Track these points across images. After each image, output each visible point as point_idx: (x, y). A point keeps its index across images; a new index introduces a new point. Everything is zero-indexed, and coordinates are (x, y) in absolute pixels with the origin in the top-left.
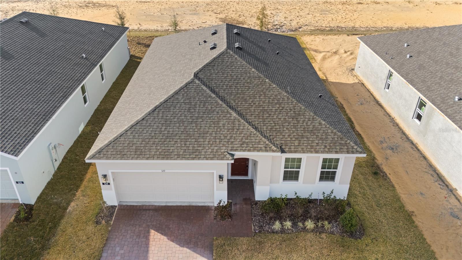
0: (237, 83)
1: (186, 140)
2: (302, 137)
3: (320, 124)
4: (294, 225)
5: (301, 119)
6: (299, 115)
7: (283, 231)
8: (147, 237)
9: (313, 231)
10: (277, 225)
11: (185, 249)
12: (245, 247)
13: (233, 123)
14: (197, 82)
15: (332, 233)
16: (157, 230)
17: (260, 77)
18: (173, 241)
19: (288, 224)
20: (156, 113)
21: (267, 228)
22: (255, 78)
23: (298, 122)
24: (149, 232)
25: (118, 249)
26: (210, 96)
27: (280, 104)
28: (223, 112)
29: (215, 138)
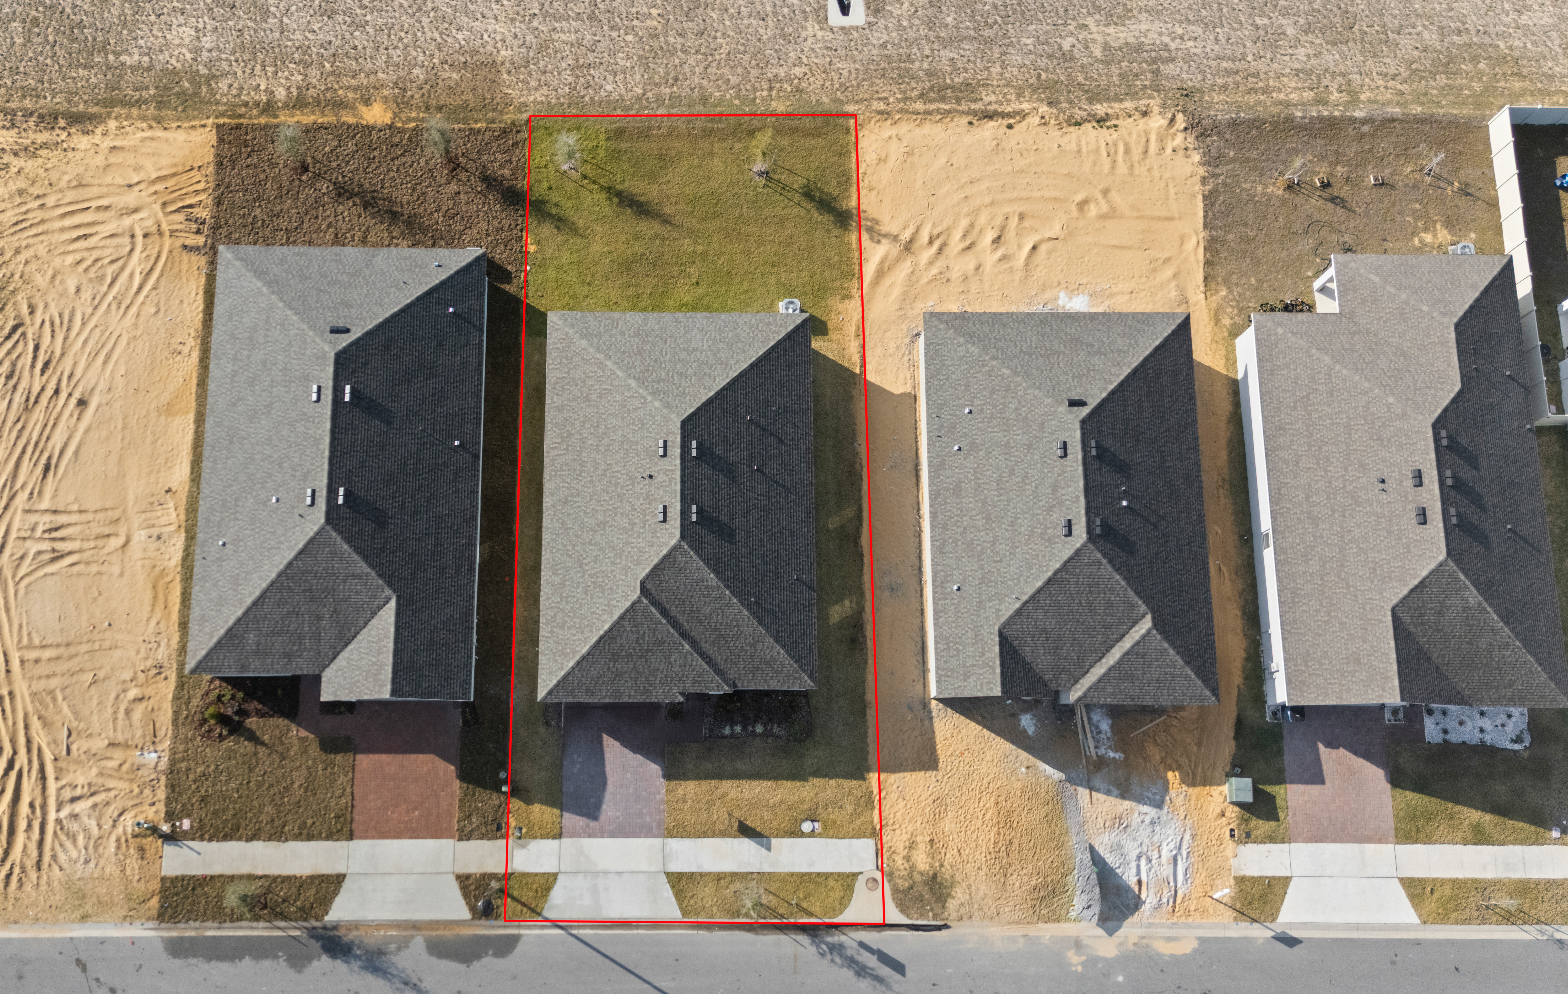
0: (692, 596)
1: (636, 679)
2: (758, 669)
3: (779, 653)
4: (744, 728)
5: (759, 646)
6: (758, 641)
7: (733, 735)
8: (600, 742)
9: (761, 735)
10: (727, 731)
11: (639, 756)
12: (694, 755)
13: (686, 657)
14: (645, 601)
15: (779, 737)
16: (610, 735)
17: (719, 587)
18: (626, 747)
19: (738, 729)
20: (601, 644)
21: (716, 732)
22: (713, 587)
23: (756, 650)
24: (601, 737)
25: (575, 756)
26: (660, 623)
27: (738, 626)
28: (674, 643)
29: (666, 676)
